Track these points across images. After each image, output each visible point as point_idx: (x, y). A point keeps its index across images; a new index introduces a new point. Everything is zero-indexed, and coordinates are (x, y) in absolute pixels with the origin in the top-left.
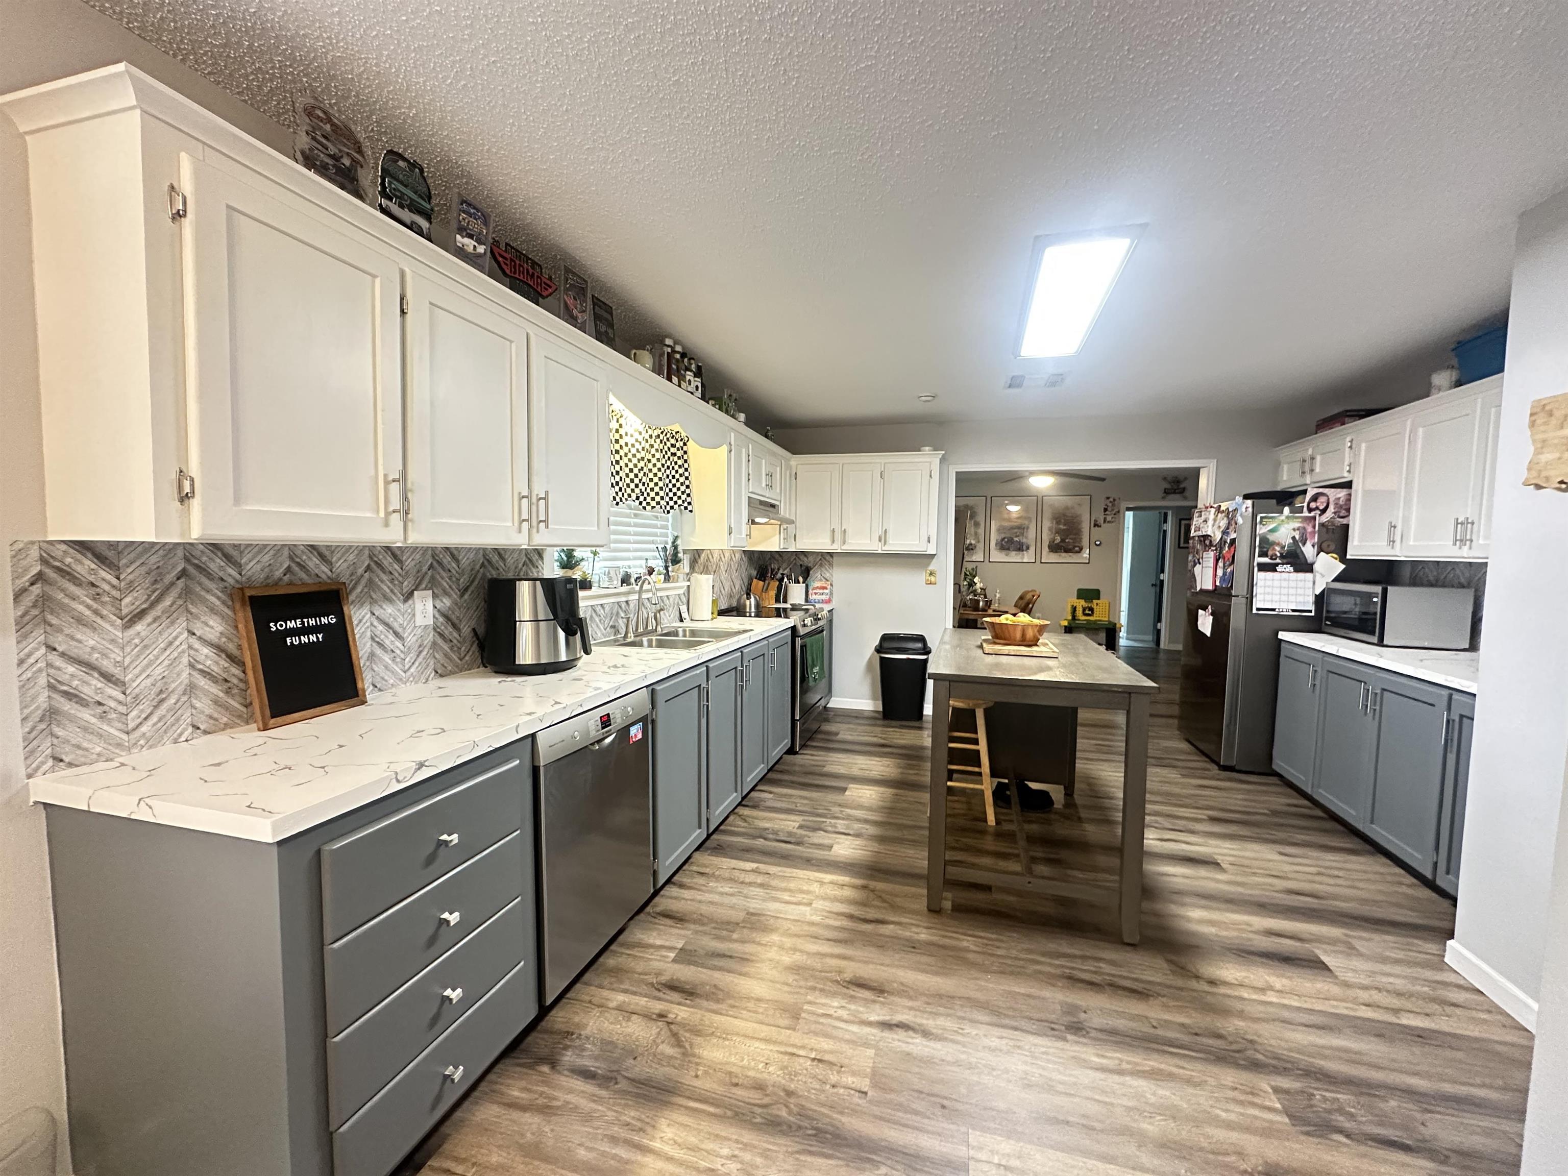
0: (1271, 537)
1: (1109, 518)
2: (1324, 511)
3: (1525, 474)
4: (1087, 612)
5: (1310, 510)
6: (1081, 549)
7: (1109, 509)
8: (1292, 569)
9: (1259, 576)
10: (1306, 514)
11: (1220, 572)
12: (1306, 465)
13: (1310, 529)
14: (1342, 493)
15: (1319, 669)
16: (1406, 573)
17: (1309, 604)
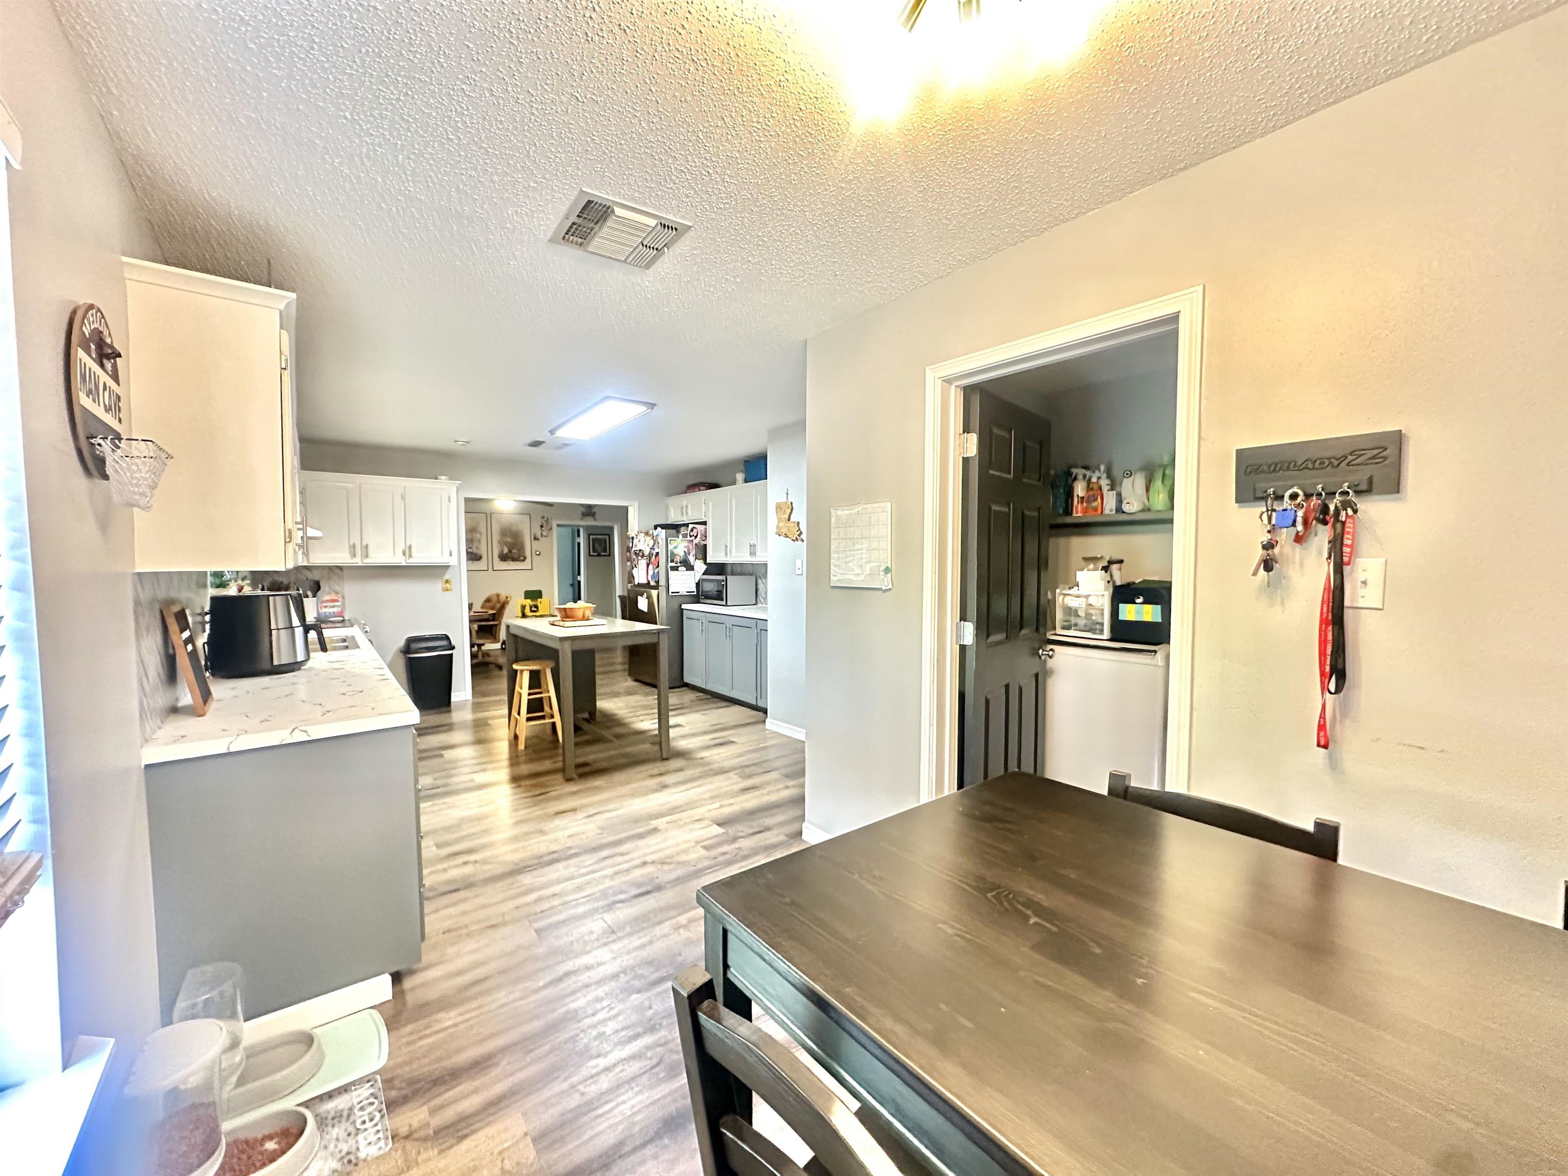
0: (675, 551)
1: (545, 533)
2: (696, 537)
3: (776, 531)
4: (533, 609)
5: (691, 536)
6: (525, 558)
7: (545, 526)
8: (685, 569)
9: (671, 573)
10: (689, 538)
11: (651, 573)
12: (683, 510)
13: (691, 547)
14: (701, 527)
15: (704, 621)
16: (729, 569)
17: (693, 588)
